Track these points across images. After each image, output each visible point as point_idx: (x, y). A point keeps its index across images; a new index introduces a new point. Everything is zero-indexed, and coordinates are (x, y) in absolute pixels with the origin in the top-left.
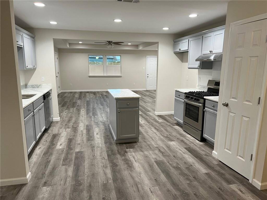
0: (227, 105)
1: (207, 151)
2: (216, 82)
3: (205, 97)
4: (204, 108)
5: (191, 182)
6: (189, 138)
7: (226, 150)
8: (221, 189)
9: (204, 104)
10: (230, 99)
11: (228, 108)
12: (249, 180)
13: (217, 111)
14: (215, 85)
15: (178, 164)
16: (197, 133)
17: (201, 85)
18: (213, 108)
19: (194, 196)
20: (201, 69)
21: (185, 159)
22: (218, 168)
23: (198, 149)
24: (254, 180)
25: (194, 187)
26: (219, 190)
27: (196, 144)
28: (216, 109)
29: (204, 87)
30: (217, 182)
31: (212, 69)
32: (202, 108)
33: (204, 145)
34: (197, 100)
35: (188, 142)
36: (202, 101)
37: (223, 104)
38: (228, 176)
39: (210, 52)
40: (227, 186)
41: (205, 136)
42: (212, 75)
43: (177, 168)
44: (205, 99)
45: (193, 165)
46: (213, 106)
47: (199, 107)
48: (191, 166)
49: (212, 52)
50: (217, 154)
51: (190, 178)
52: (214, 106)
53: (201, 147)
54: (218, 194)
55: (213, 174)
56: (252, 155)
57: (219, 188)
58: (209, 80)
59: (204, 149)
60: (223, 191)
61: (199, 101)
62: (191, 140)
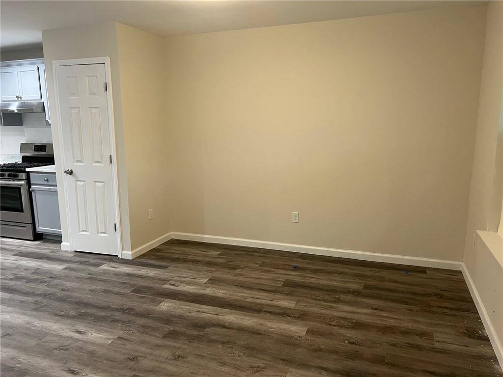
0: (71, 173)
1: (52, 248)
2: (35, 146)
3: (27, 170)
4: (29, 187)
5: (49, 282)
6: (10, 242)
7: (81, 233)
8: (92, 274)
9: (28, 180)
10: (73, 163)
11: (73, 176)
12: (117, 256)
13: (56, 186)
14: (34, 151)
15: (15, 274)
16: (25, 229)
17: (5, 155)
18: (46, 183)
19: (62, 292)
20: (4, 125)
21: (22, 266)
22: (77, 259)
23: (36, 250)
24: (123, 252)
25: (57, 285)
26: (89, 276)
27: (28, 246)
28: (55, 184)
29: (13, 157)
30: (83, 270)
31: (22, 125)
32: (26, 187)
33: (43, 244)
34: (14, 177)
35: (13, 248)
36: (23, 176)
37: (65, 172)
38: (93, 261)
39: (17, 97)
40: (96, 269)
41: (40, 229)
42: (24, 136)
43: (18, 278)
44: (28, 173)
45: (40, 267)
46: (45, 180)
47: (20, 186)
48: (38, 269)
49: (21, 98)
50: (69, 244)
51: (45, 280)
52: (47, 180)
53: (39, 246)
54: (90, 278)
55: (74, 266)
56: (115, 224)
57: (89, 274)
58: (21, 144)
59: (46, 247)
60: (94, 275)
61: (17, 177)
62: (17, 244)
